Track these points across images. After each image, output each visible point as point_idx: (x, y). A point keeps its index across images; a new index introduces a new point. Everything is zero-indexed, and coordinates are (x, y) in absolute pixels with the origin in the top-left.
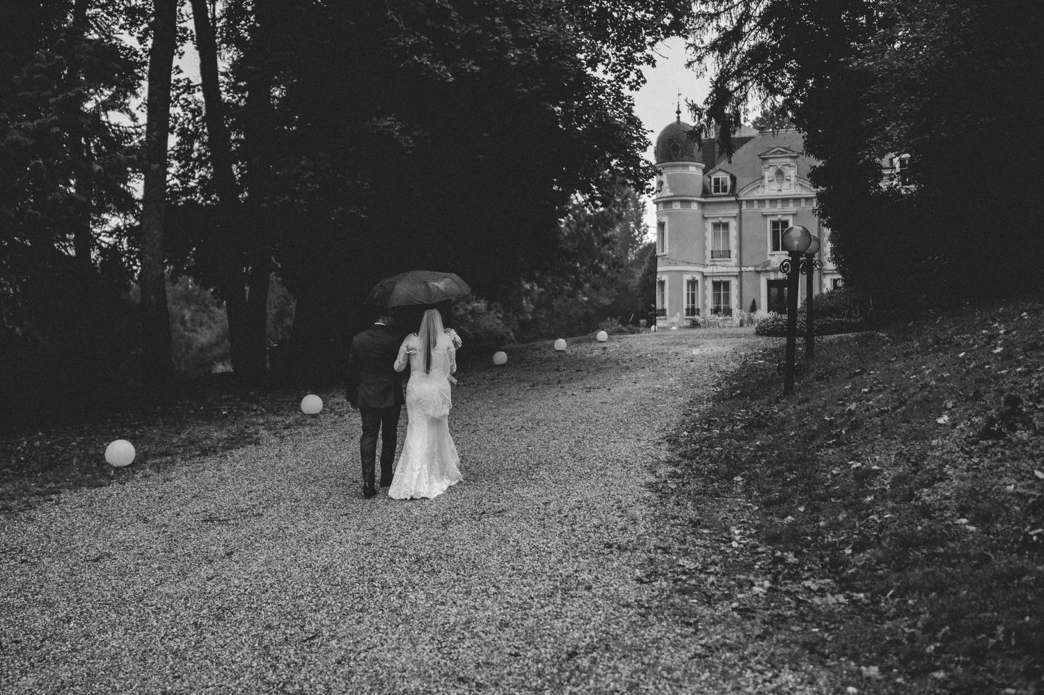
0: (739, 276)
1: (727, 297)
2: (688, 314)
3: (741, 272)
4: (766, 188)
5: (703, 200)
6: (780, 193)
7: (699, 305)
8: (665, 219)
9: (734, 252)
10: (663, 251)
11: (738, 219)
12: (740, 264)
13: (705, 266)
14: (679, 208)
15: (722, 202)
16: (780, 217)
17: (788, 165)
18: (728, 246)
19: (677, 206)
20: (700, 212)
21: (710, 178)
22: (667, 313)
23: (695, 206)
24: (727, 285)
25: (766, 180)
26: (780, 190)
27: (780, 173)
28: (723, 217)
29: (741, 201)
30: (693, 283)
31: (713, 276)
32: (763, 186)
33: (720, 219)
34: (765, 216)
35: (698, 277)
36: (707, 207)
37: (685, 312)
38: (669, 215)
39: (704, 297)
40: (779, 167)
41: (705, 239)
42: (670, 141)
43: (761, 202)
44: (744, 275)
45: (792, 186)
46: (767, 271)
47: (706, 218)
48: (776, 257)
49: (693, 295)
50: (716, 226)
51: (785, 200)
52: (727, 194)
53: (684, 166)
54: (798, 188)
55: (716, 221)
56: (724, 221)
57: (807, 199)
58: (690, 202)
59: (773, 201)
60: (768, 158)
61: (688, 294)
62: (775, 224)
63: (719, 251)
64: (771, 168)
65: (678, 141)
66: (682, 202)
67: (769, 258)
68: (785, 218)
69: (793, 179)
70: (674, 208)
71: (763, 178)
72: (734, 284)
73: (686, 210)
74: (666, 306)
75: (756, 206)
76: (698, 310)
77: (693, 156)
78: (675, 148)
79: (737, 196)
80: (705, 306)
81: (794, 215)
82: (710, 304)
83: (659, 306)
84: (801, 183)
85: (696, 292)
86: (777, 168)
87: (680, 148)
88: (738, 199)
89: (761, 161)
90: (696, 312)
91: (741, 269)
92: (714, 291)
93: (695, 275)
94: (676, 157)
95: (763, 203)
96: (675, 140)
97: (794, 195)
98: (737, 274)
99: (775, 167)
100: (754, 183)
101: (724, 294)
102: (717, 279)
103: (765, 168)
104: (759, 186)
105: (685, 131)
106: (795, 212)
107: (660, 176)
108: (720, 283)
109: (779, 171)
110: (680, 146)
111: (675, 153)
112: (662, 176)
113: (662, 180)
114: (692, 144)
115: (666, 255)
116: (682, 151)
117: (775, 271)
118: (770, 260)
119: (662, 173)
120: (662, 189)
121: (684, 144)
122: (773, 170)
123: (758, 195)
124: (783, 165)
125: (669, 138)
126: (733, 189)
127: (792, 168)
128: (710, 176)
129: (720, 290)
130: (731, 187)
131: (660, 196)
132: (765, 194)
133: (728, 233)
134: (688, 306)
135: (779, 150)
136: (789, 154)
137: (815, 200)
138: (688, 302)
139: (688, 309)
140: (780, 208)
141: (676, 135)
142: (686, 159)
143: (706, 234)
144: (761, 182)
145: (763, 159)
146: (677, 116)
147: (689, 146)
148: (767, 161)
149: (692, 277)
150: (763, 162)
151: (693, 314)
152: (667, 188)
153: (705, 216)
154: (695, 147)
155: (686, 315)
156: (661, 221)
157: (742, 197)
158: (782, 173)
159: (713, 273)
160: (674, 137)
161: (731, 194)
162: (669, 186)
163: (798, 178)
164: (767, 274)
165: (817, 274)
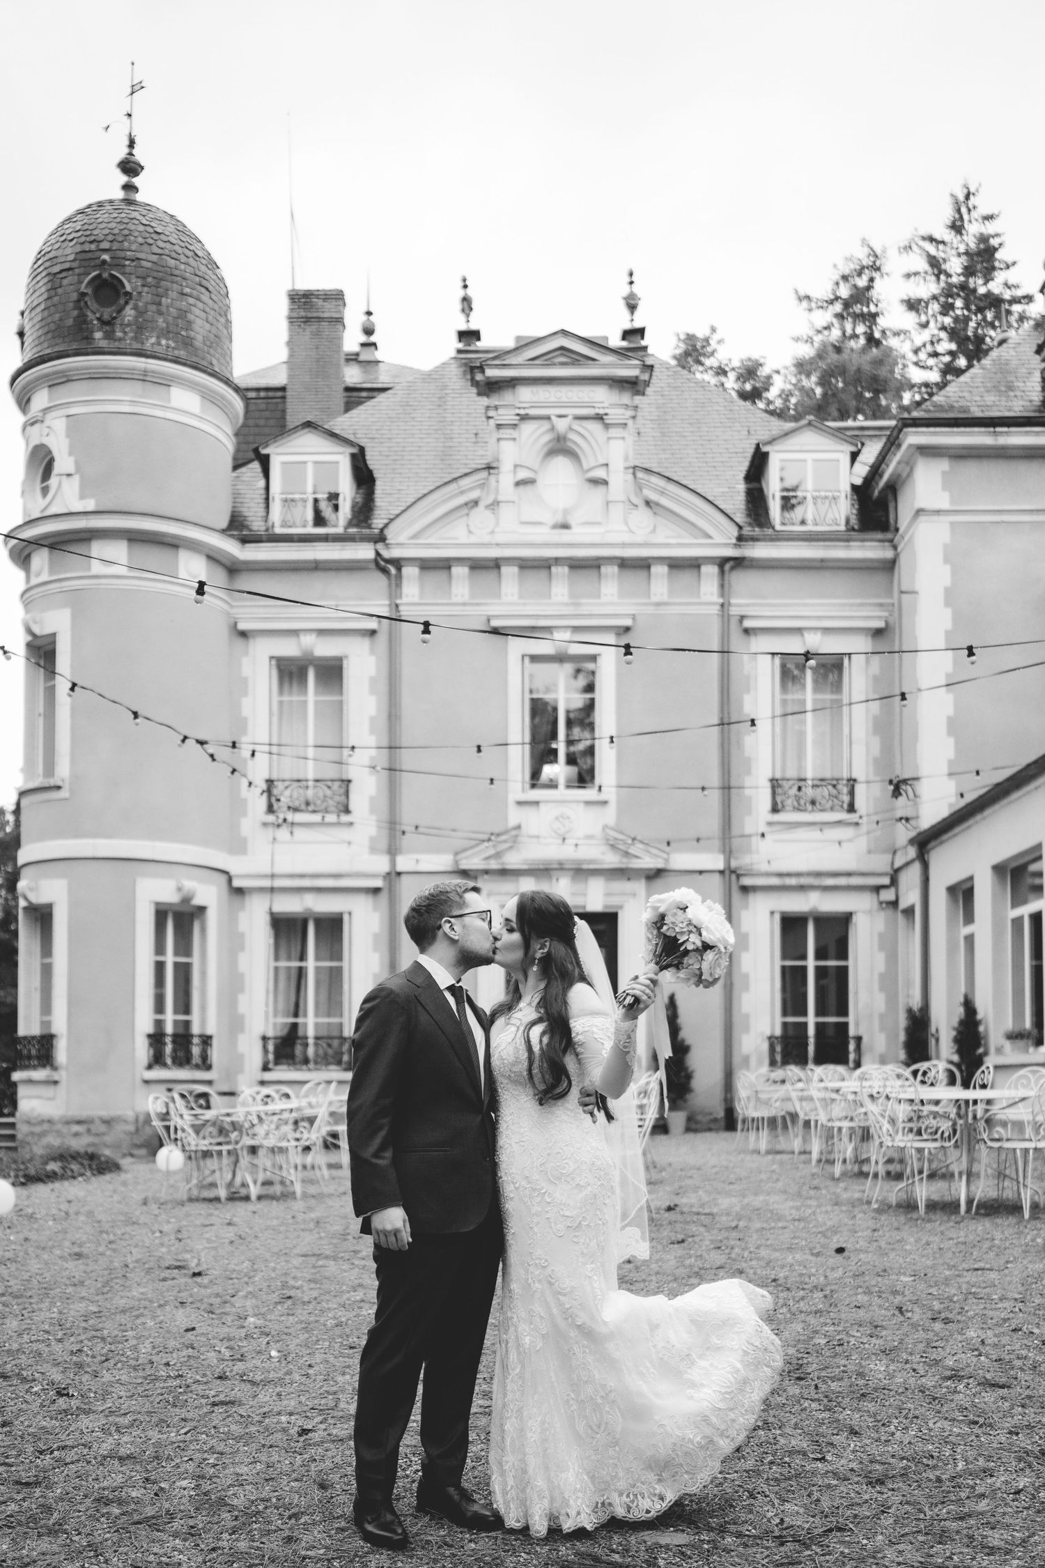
0: (386, 892)
1: (333, 982)
2: (157, 1060)
3: (394, 876)
4: (506, 513)
5: (231, 547)
6: (565, 536)
7: (206, 1019)
8: (58, 622)
9: (366, 789)
10: (46, 768)
11: (382, 638)
12: (393, 844)
13: (237, 845)
14: (121, 566)
15: (317, 567)
16: (563, 636)
17: (599, 418)
18: (341, 766)
19: (111, 562)
20: (217, 600)
21: (265, 459)
22: (61, 1053)
23: (193, 567)
24: (332, 927)
25: (505, 480)
26: (565, 526)
27: (563, 451)
28: (321, 632)
29: (398, 563)
30: (182, 920)
31: (272, 890)
32: (495, 505)
33: (308, 641)
34: (502, 631)
35: (207, 894)
36: (249, 582)
37: (142, 1051)
38: (77, 601)
39: (234, 985)
40: (561, 425)
41: (241, 726)
42: (86, 259)
43: (487, 567)
44: (405, 884)
45: (617, 512)
46: (504, 873)
47: (244, 634)
48: (546, 813)
49: (181, 974)
50: (289, 671)
51: (585, 568)
52: (338, 528)
53: (144, 377)
54: (642, 517)
55: (289, 648)
56: (325, 649)
57: (683, 566)
58: (171, 544)
59: (536, 568)
60: (512, 383)
61: (160, 967)
63: (303, 785)
64: (528, 428)
65: (119, 262)
66: (135, 538)
67: (514, 816)
68: (582, 645)
69: (619, 481)
70: (96, 567)
71: (491, 467)
72: (363, 926)
73: (154, 585)
74: (59, 1025)
76: (206, 1040)
77: (188, 343)
78: (108, 289)
79: (381, 538)
80: (236, 1024)
81: (621, 633)
82: (258, 1013)
83: (28, 1025)
84: (653, 496)
85: (195, 960)
86: (553, 429)
87: (128, 294)
88: (386, 554)
89: (484, 401)
90: (196, 1051)
91: (393, 863)
92: (277, 958)
93: (189, 884)
94: (109, 336)
95: (492, 575)
96: (106, 257)
97: (624, 545)
98: (378, 883)
99: (545, 425)
100: (453, 486)
101: (317, 969)
102: (290, 905)
103: (499, 426)
104: (476, 503)
105: (159, 230)
106: (628, 622)
107: (37, 426)
108: (305, 923)
109: (560, 447)
110: (128, 288)
111: (106, 317)
112: (47, 423)
113: (45, 441)
114: (187, 290)
115: (59, 788)
116: (140, 313)
117: (543, 871)
118: (519, 827)
119: (46, 410)
120: (45, 491)
121: (150, 280)
122: (533, 436)
123: (473, 539)
124: (579, 418)
125: (79, 248)
126: (364, 511)
127: (614, 432)
128: (264, 451)
129: (302, 957)
130: (354, 506)
131: (37, 515)
132: (500, 538)
133: (339, 708)
134: (159, 1024)
135: (562, 348)
136: (605, 366)
137: (710, 571)
138: (159, 1007)
139: (156, 1039)
140: (566, 599)
141: (110, 238)
142: (157, 348)
143: (246, 704)
144: (482, 486)
145: (491, 387)
146: (124, 179)
147: (173, 294)
148: (507, 397)
149: (179, 889)
150: (494, 400)
151: (183, 1059)
152: (69, 475)
153: (242, 626)
154: (200, 305)
155: (150, 1067)
156: (37, 630)
157: (400, 545)
158: (571, 454)
159: (273, 876)
160: (105, 245)
161: (353, 530)
162: (78, 469)
163: (640, 475)
164: (507, 885)
165: (715, 887)
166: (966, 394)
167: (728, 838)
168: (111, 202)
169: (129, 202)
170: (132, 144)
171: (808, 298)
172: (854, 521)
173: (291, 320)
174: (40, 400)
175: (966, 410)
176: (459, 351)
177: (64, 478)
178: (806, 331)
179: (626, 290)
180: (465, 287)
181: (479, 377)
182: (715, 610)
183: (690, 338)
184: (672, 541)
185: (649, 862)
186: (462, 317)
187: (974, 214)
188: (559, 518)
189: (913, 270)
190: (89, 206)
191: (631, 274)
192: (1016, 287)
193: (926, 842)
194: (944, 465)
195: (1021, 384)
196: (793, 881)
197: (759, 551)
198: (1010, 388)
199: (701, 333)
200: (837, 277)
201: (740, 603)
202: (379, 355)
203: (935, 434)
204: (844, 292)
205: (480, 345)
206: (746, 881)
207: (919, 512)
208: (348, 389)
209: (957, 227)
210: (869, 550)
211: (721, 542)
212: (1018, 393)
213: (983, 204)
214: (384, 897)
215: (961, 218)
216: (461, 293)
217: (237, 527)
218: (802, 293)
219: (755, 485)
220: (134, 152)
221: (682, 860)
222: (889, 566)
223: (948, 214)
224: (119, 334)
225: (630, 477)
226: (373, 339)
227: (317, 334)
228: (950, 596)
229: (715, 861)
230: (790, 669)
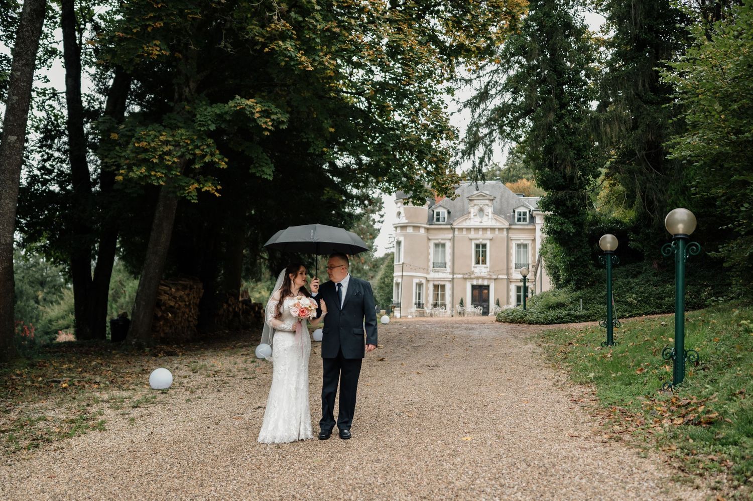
0: (452, 281)
1: (443, 296)
2: (416, 307)
3: (453, 279)
4: (472, 220)
5: (428, 226)
6: (481, 224)
7: (423, 301)
8: (402, 239)
9: (449, 264)
10: (399, 262)
11: (452, 240)
12: (453, 273)
13: (428, 273)
14: (412, 231)
15: (441, 229)
16: (481, 240)
17: (487, 205)
18: (445, 260)
19: (410, 230)
20: (426, 234)
21: (433, 211)
23: (422, 231)
24: (443, 287)
25: (472, 215)
26: (481, 222)
27: (481, 210)
28: (442, 239)
29: (454, 228)
30: (420, 285)
31: (434, 280)
32: (470, 219)
33: (440, 240)
34: (471, 239)
35: (424, 281)
36: (431, 231)
37: (414, 305)
38: (405, 236)
39: (427, 295)
40: (481, 206)
41: (429, 254)
43: (468, 229)
44: (455, 280)
45: (490, 220)
46: (471, 278)
47: (430, 239)
48: (478, 269)
49: (419, 294)
50: (437, 245)
51: (485, 229)
52: (445, 223)
54: (494, 221)
55: (437, 242)
56: (443, 242)
57: (501, 229)
58: (419, 227)
59: (476, 229)
60: (473, 200)
61: (416, 292)
62: (477, 246)
63: (439, 263)
64: (475, 207)
66: (414, 227)
67: (473, 269)
68: (484, 242)
69: (490, 215)
70: (408, 231)
71: (469, 213)
72: (448, 287)
73: (417, 233)
74: (401, 300)
75: (464, 232)
76: (423, 304)
79: (452, 224)
80: (427, 302)
81: (491, 240)
82: (431, 300)
83: (395, 301)
84: (496, 218)
85: (421, 292)
86: (479, 206)
91: (453, 276)
92: (434, 291)
93: (421, 280)
97: (491, 226)
100: (464, 216)
101: (441, 293)
102: (437, 283)
103: (471, 206)
104: (467, 219)
106: (491, 238)
107: (399, 208)
108: (439, 286)
113: (400, 211)
115: (401, 264)
117: (478, 278)
118: (474, 271)
119: (400, 206)
120: (399, 219)
122: (476, 208)
123: (467, 225)
124: (484, 205)
126: (449, 219)
127: (489, 207)
129: (438, 291)
130: (447, 218)
131: (398, 222)
132: (471, 224)
133: (445, 251)
134: (416, 301)
135: (481, 194)
136: (488, 197)
137: (505, 230)
138: (416, 298)
139: (416, 304)
140: (481, 234)
143: (430, 251)
144: (468, 216)
145: (470, 200)
148: (473, 202)
149: (419, 280)
150: (470, 202)
151: (420, 307)
156: (398, 239)
157: (455, 225)
158: (483, 210)
159: (434, 278)
161: (447, 223)
162: (405, 216)
163: (494, 214)
164: (471, 280)
165: (505, 282)
167: (508, 274)
172: (529, 222)
174: (399, 204)
177: (402, 217)
182: (506, 236)
184: (499, 225)
185: (494, 277)
194: (540, 216)
196: (519, 280)
197: (513, 227)
201: (510, 235)
206: (511, 280)
210: (531, 227)
211: (506, 225)
217: (429, 222)
221: (500, 277)
222: (535, 229)
225: (492, 214)
229: (506, 277)
230: (519, 246)
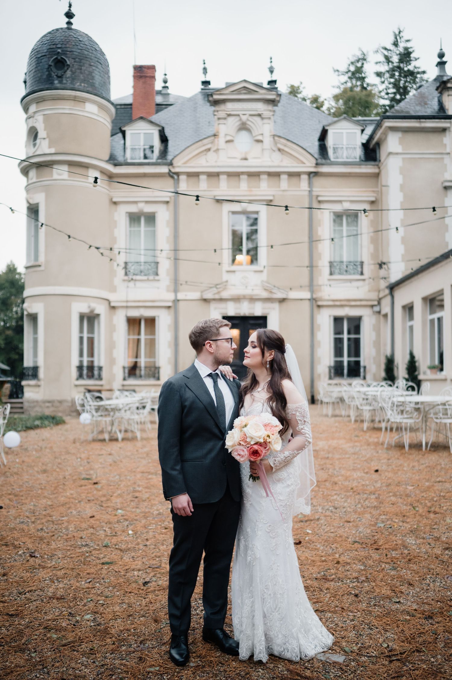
0: (174, 307)
1: (152, 344)
2: (80, 376)
3: (176, 301)
4: (221, 154)
5: (110, 168)
6: (245, 163)
7: (100, 360)
8: (39, 198)
9: (165, 266)
10: (36, 258)
11: (171, 205)
12: (176, 288)
13: (113, 289)
14: (65, 176)
15: (144, 176)
16: (244, 204)
17: (259, 115)
18: (154, 256)
19: (60, 173)
20: (104, 189)
21: (124, 132)
22: (41, 374)
24: (151, 322)
25: (221, 140)
26: (246, 159)
27: (244, 130)
28: (147, 202)
29: (178, 174)
30: (90, 319)
31: (127, 307)
32: (217, 150)
33: (141, 206)
34: (220, 202)
35: (100, 309)
36: (119, 182)
37: (74, 373)
38: (47, 190)
39: (111, 345)
40: (244, 118)
41: (114, 241)
42: (51, 51)
43: (214, 176)
44: (181, 305)
45: (266, 153)
46: (221, 300)
47: (115, 203)
48: (238, 274)
49: (90, 341)
50: (133, 218)
51: (254, 175)
52: (153, 160)
53: (75, 99)
54: (277, 156)
55: (133, 209)
56: (148, 209)
57: (292, 175)
58: (86, 166)
59: (234, 175)
60: (224, 101)
61: (81, 339)
62: (236, 218)
63: (139, 264)
64: (230, 119)
65: (64, 53)
66: (71, 164)
67: (226, 277)
68: (252, 208)
69: (268, 141)
70: (55, 176)
71: (215, 135)
72: (164, 322)
73: (79, 183)
75: (203, 183)
76: (100, 369)
77: (93, 85)
78: (60, 63)
79: (171, 164)
80: (112, 361)
81: (268, 203)
82: (121, 358)
83: (28, 361)
84: (281, 147)
85: (96, 336)
86: (241, 120)
87: (68, 65)
88: (173, 170)
89: (213, 108)
90: (96, 372)
91: (176, 296)
92: (129, 334)
93: (93, 305)
94: (61, 82)
95: (216, 178)
96: (59, 50)
97: (270, 167)
98: (170, 304)
99: (238, 118)
100: (200, 143)
101: (146, 339)
102: (134, 313)
103: (219, 119)
104: (209, 150)
105: (81, 40)
106: (271, 198)
107: (31, 119)
108: (140, 321)
109: (244, 127)
110: (68, 63)
111: (59, 75)
112: (36, 117)
113: (35, 125)
114: (92, 64)
115: (40, 266)
116: (73, 73)
117: (237, 299)
118: (227, 281)
119: (35, 113)
120: (35, 145)
121: (77, 60)
122: (233, 123)
123: (208, 164)
124: (251, 115)
125: (48, 47)
126: (164, 153)
127: (266, 121)
128: (123, 129)
129: (139, 334)
130: (160, 151)
131: (31, 155)
132: (219, 164)
133: (154, 233)
134: (81, 362)
135: (244, 87)
136: (261, 94)
137: (305, 177)
138: (81, 355)
139: (80, 368)
140: (246, 189)
141: (61, 43)
142: (80, 87)
143: (116, 232)
144: (212, 143)
145: (216, 103)
146: (67, 20)
147: (87, 65)
148: (222, 107)
149: (89, 307)
150: (217, 108)
151: (91, 376)
152: (44, 139)
153: (114, 200)
154: (98, 70)
155: (77, 379)
156: (31, 202)
157: (179, 167)
158: (248, 130)
159: (127, 301)
160: (59, 46)
161: (159, 161)
162: (48, 136)
163: (276, 138)
164: (222, 305)
165: (306, 306)
166: (408, 106)
167: (312, 286)
168: (62, 29)
169: (69, 29)
170: (70, 6)
171: (338, 71)
172: (363, 157)
173: (135, 77)
174: (33, 108)
175: (408, 112)
176: (202, 89)
177: (42, 140)
178: (337, 83)
179: (269, 65)
180: (204, 63)
181: (211, 99)
182: (307, 193)
183: (292, 87)
184: (289, 165)
185: (280, 295)
186: (203, 75)
187: (403, 39)
188: (243, 156)
189: (379, 60)
190: (53, 31)
191: (271, 59)
192: (419, 68)
193: (392, 288)
194: (399, 135)
195: (430, 102)
196: (338, 303)
197: (325, 169)
198: (426, 104)
199: (296, 85)
200: (349, 62)
201: (317, 190)
202: (169, 91)
203: (396, 122)
204: (352, 69)
205: (210, 87)
206: (320, 303)
207: (390, 153)
208: (157, 105)
209: (396, 44)
210: (368, 169)
211: (309, 165)
212: (429, 106)
213: (405, 35)
214: (172, 310)
215: (397, 41)
216: (203, 66)
217: (112, 160)
218: (336, 69)
219: (322, 143)
220: (71, 9)
221: (293, 295)
222: (377, 176)
223: (392, 39)
224: (64, 82)
225: (272, 139)
226: (167, 85)
227: (144, 83)
228: (402, 188)
229: (307, 295)
230: (338, 217)
